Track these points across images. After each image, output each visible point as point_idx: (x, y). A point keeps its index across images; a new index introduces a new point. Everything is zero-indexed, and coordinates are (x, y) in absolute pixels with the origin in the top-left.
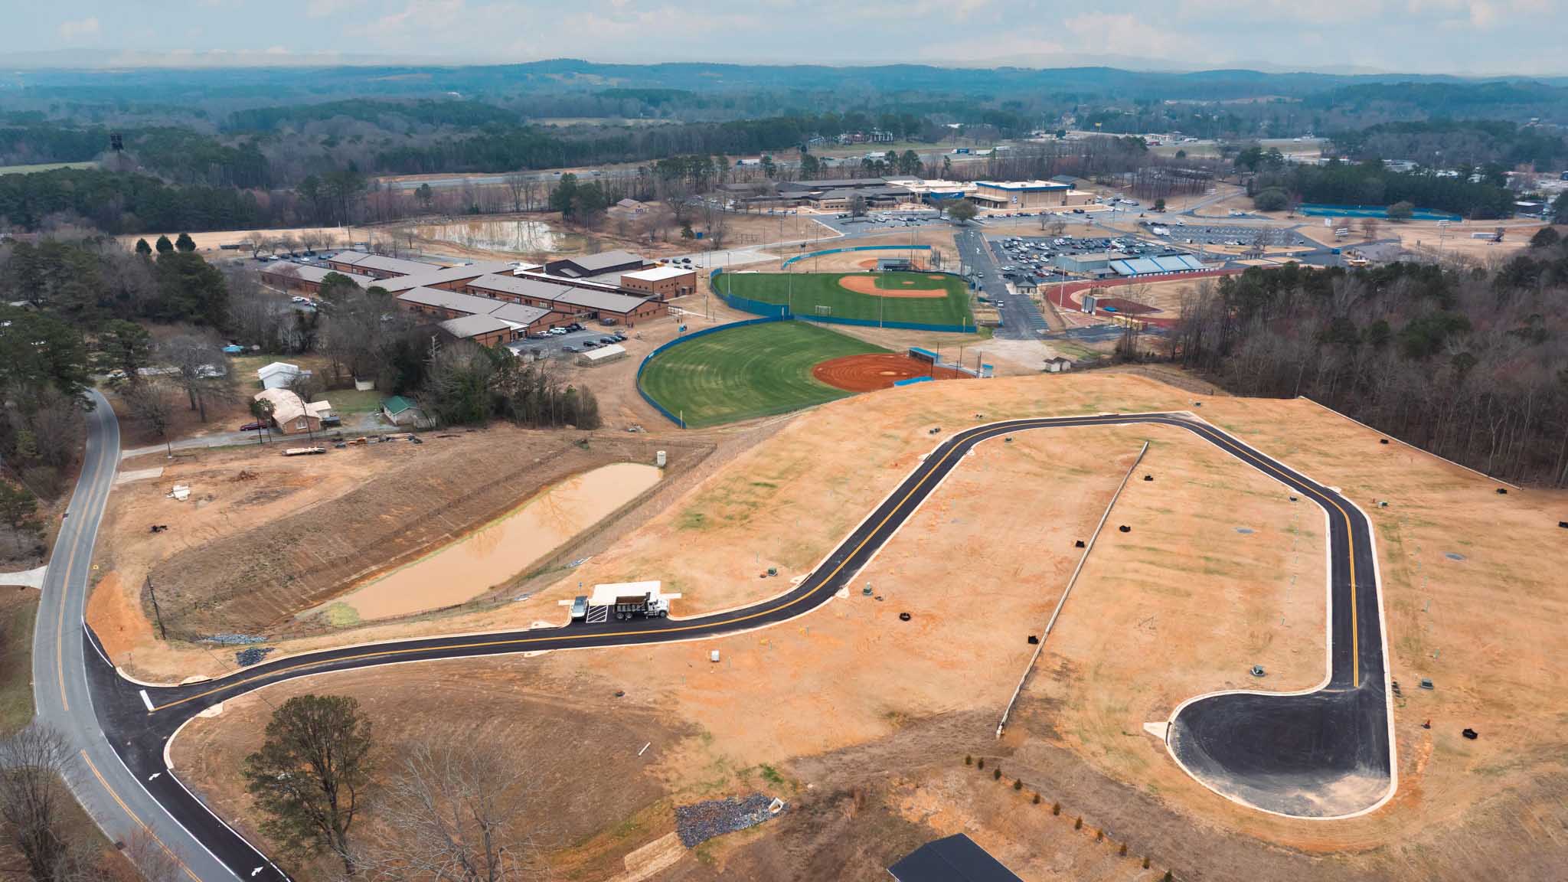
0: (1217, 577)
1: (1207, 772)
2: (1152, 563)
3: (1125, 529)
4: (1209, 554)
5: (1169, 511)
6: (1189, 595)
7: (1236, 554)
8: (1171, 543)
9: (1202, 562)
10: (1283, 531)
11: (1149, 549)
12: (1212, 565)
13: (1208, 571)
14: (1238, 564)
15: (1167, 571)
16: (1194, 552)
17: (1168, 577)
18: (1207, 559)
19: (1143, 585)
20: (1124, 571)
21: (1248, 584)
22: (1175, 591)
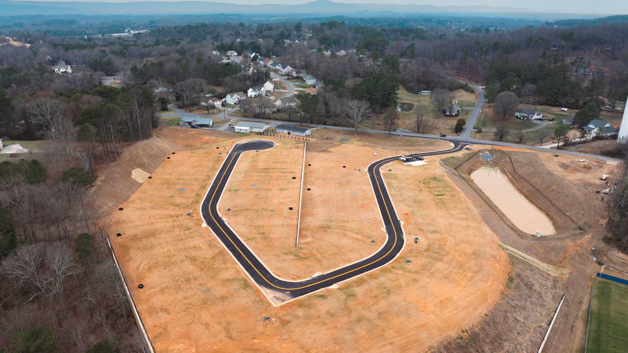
0: (265, 168)
1: (269, 141)
2: (284, 168)
3: (294, 178)
4: (266, 174)
5: (280, 190)
6: (272, 162)
7: (258, 176)
8: (278, 176)
9: (269, 171)
10: (239, 190)
11: (285, 173)
12: (266, 171)
13: (267, 169)
14: (258, 172)
15: (279, 167)
16: (271, 174)
17: (278, 166)
18: (267, 173)
19: (285, 163)
20: (290, 165)
21: (256, 168)
22: (276, 162)
